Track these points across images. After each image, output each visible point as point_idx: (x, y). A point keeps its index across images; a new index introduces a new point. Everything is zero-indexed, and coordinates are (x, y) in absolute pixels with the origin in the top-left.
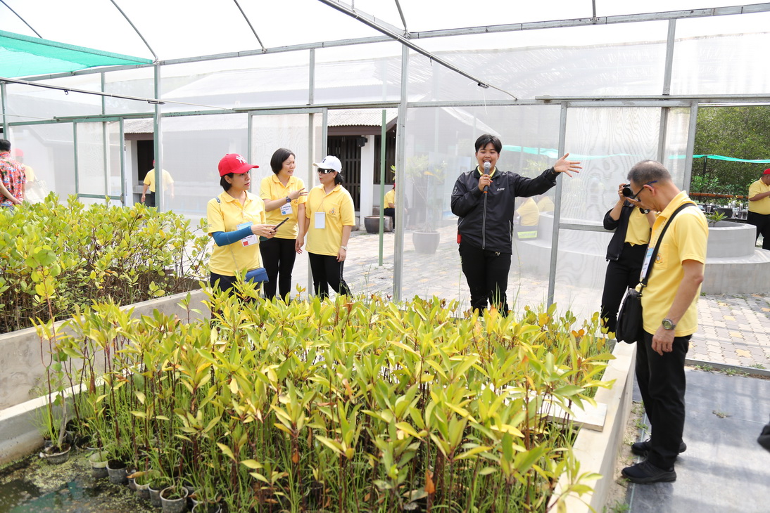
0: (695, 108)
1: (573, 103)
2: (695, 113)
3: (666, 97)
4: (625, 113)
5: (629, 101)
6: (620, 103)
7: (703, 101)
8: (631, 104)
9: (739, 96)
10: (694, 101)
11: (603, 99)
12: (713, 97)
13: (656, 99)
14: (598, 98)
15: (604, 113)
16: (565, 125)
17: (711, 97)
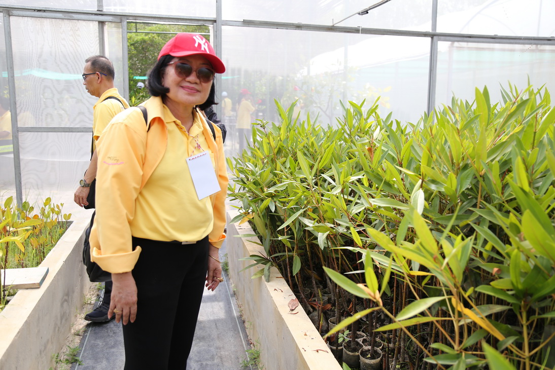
0: (125, 23)
1: (15, 12)
2: (125, 28)
3: (100, 13)
4: (66, 25)
5: (68, 15)
6: (60, 15)
7: (131, 18)
8: (70, 16)
9: (156, 16)
10: (123, 18)
11: (44, 11)
12: (137, 15)
13: (92, 14)
14: (39, 9)
15: (47, 25)
16: (9, 33)
17: (136, 15)
